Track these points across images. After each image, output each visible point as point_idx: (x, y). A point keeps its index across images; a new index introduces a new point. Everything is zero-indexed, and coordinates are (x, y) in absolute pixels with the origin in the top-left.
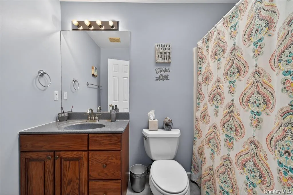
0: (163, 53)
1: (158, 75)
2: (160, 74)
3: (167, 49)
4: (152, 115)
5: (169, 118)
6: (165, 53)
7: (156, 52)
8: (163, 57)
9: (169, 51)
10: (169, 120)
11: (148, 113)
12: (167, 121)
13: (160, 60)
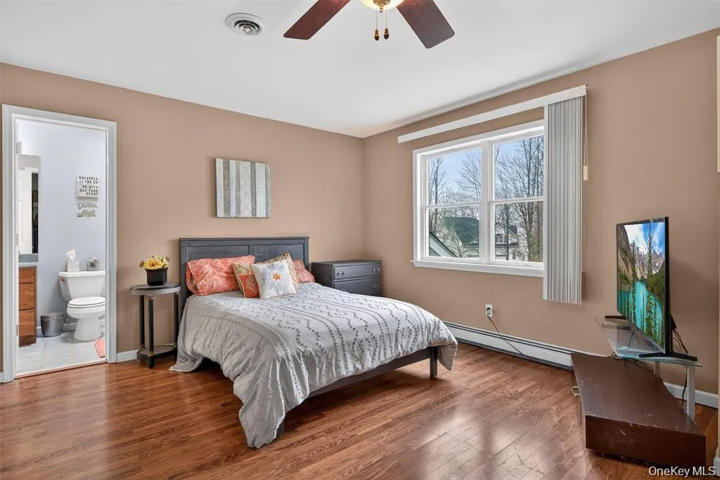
0: (88, 187)
1: (81, 211)
2: (83, 209)
3: (93, 182)
4: (72, 255)
5: (94, 258)
6: (90, 187)
7: (78, 185)
8: (88, 191)
9: (96, 185)
10: (95, 260)
11: (67, 254)
12: (92, 260)
13: (83, 194)
